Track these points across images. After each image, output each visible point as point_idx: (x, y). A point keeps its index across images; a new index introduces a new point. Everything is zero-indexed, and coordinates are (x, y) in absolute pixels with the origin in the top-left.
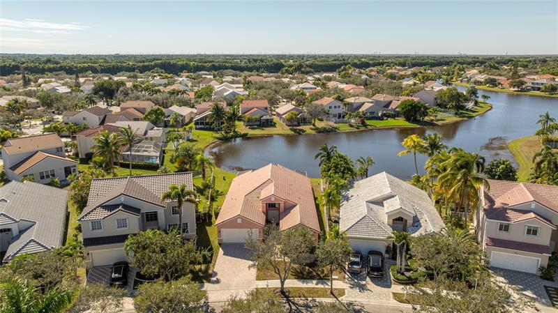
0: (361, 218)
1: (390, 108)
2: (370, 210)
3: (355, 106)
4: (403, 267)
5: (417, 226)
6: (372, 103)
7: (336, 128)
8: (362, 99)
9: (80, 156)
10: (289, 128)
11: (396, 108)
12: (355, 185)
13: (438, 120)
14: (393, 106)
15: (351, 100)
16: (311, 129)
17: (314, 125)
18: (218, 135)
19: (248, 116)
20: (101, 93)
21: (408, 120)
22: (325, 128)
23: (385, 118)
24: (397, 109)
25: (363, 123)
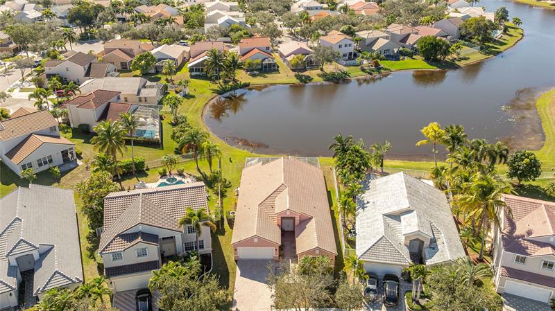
0: (378, 238)
1: (407, 43)
2: (387, 226)
3: (368, 42)
4: (419, 294)
5: (434, 248)
6: (387, 38)
7: (346, 74)
8: (376, 34)
9: (72, 126)
10: (293, 74)
11: (415, 44)
12: (371, 185)
13: (462, 59)
14: (410, 41)
15: (363, 34)
16: (319, 75)
17: (322, 70)
18: (216, 87)
19: (248, 61)
20: (78, 21)
21: (427, 60)
22: (334, 74)
23: (402, 58)
24: (415, 46)
25: (377, 65)
